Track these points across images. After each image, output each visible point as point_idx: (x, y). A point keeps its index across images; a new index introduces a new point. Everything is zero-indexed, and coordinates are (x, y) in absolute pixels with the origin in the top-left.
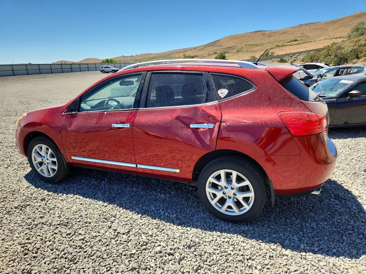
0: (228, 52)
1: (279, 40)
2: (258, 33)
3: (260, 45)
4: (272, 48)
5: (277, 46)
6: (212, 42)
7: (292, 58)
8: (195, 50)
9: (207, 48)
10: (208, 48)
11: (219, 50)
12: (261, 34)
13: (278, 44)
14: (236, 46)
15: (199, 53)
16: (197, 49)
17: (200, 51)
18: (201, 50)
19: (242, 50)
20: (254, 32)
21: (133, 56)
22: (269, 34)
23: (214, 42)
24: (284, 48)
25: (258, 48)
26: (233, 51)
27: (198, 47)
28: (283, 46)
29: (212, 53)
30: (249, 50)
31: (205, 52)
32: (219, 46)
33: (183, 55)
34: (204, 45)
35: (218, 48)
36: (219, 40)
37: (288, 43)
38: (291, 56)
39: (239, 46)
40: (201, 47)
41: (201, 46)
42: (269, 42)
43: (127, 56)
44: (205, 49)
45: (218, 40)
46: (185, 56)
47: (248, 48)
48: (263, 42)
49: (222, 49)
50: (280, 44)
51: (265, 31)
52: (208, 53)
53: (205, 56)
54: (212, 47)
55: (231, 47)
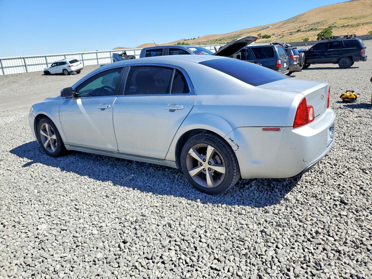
0: (316, 29)
3: (360, 18)
10: (287, 25)
11: (303, 27)
14: (326, 20)
15: (276, 32)
17: (277, 30)
18: (279, 28)
19: (336, 25)
21: (194, 39)
29: (295, 30)
31: (283, 30)
32: (303, 22)
33: (258, 35)
34: (282, 22)
35: (301, 24)
39: (332, 21)
40: (277, 25)
41: (278, 23)
43: (188, 40)
44: (284, 26)
46: (260, 36)
47: (343, 22)
49: (307, 26)
52: (289, 32)
53: (286, 34)
54: (293, 24)
55: (320, 22)
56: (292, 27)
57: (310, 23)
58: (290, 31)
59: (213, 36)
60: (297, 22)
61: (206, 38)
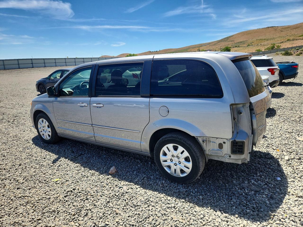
0: (239, 46)
1: (291, 34)
2: (270, 29)
3: (270, 39)
4: (282, 42)
5: (288, 40)
7: (298, 51)
8: (209, 45)
10: (221, 43)
12: (272, 29)
13: (289, 38)
14: (247, 40)
16: (210, 44)
17: (213, 46)
18: (215, 45)
19: (253, 44)
20: (266, 28)
21: (157, 51)
22: (281, 29)
23: (227, 37)
24: (295, 42)
25: (269, 42)
27: (212, 43)
28: (294, 40)
30: (260, 44)
32: (231, 41)
36: (232, 36)
37: (299, 38)
38: (297, 48)
39: (250, 41)
41: (214, 42)
42: (280, 36)
43: (153, 52)
44: (218, 44)
47: (258, 42)
48: (274, 36)
50: (291, 38)
51: (278, 27)
55: (242, 42)
59: (169, 50)
61: (165, 51)
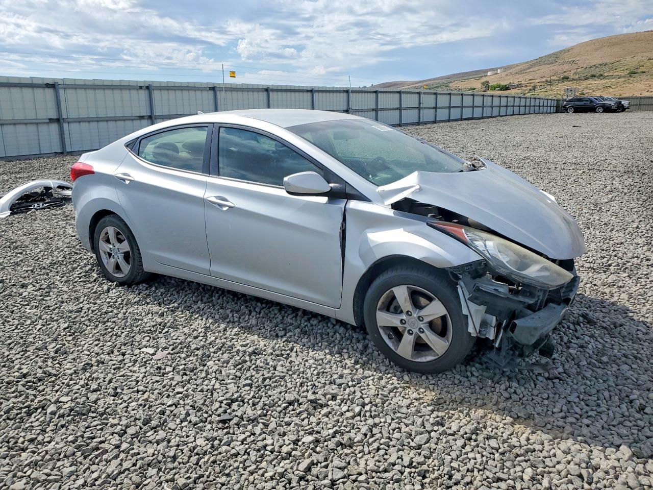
6: (548, 55)
9: (537, 68)
11: (573, 72)
26: (617, 74)
29: (554, 78)
31: (533, 77)
33: (483, 84)
34: (527, 63)
35: (566, 67)
40: (518, 68)
45: (564, 50)
46: (487, 87)
49: (579, 70)
52: (544, 79)
53: (539, 84)
54: (548, 66)
56: (546, 71)
57: (585, 66)
58: (546, 79)
60: (557, 63)
